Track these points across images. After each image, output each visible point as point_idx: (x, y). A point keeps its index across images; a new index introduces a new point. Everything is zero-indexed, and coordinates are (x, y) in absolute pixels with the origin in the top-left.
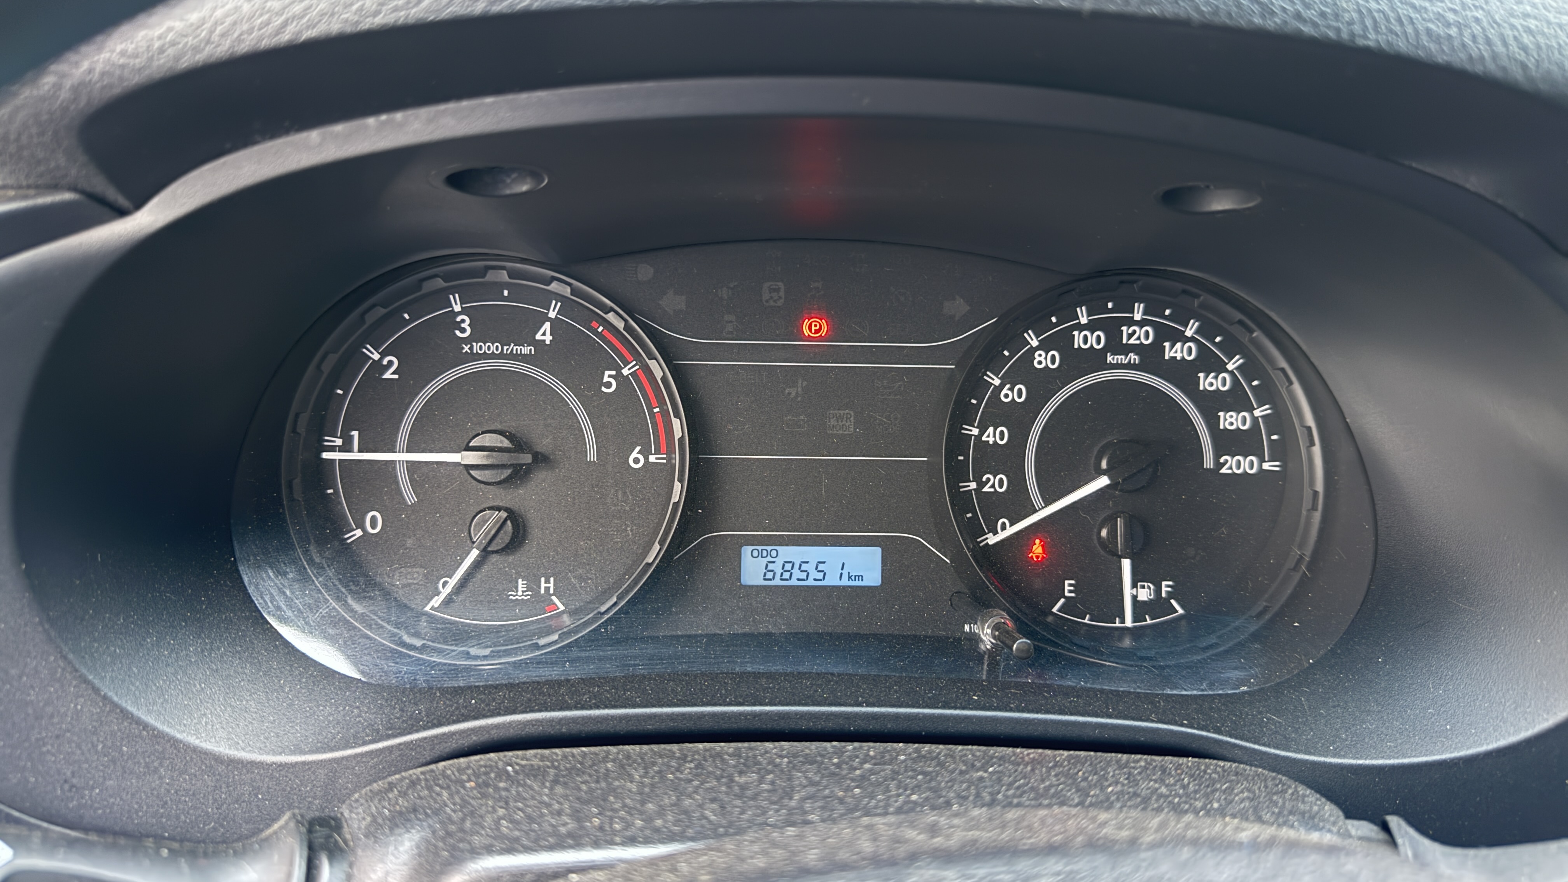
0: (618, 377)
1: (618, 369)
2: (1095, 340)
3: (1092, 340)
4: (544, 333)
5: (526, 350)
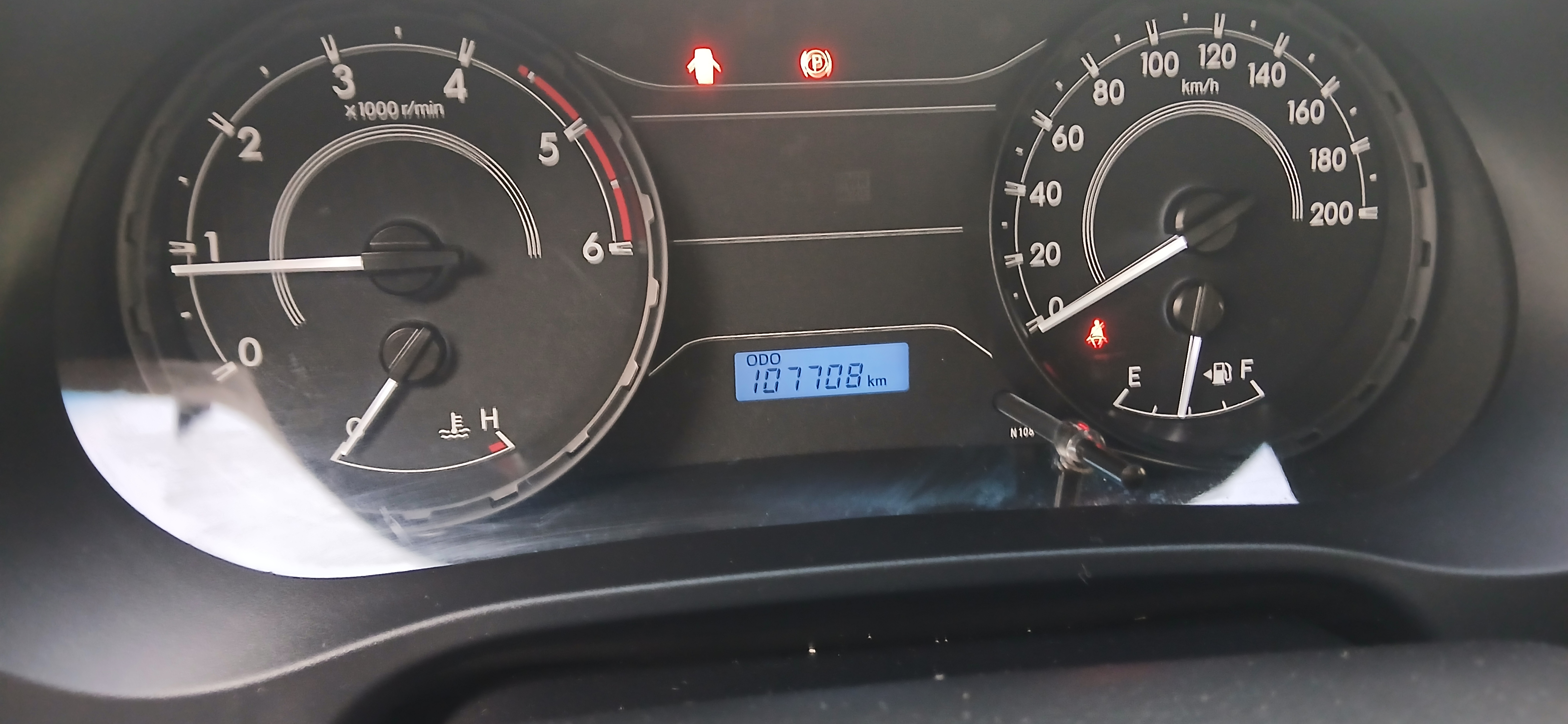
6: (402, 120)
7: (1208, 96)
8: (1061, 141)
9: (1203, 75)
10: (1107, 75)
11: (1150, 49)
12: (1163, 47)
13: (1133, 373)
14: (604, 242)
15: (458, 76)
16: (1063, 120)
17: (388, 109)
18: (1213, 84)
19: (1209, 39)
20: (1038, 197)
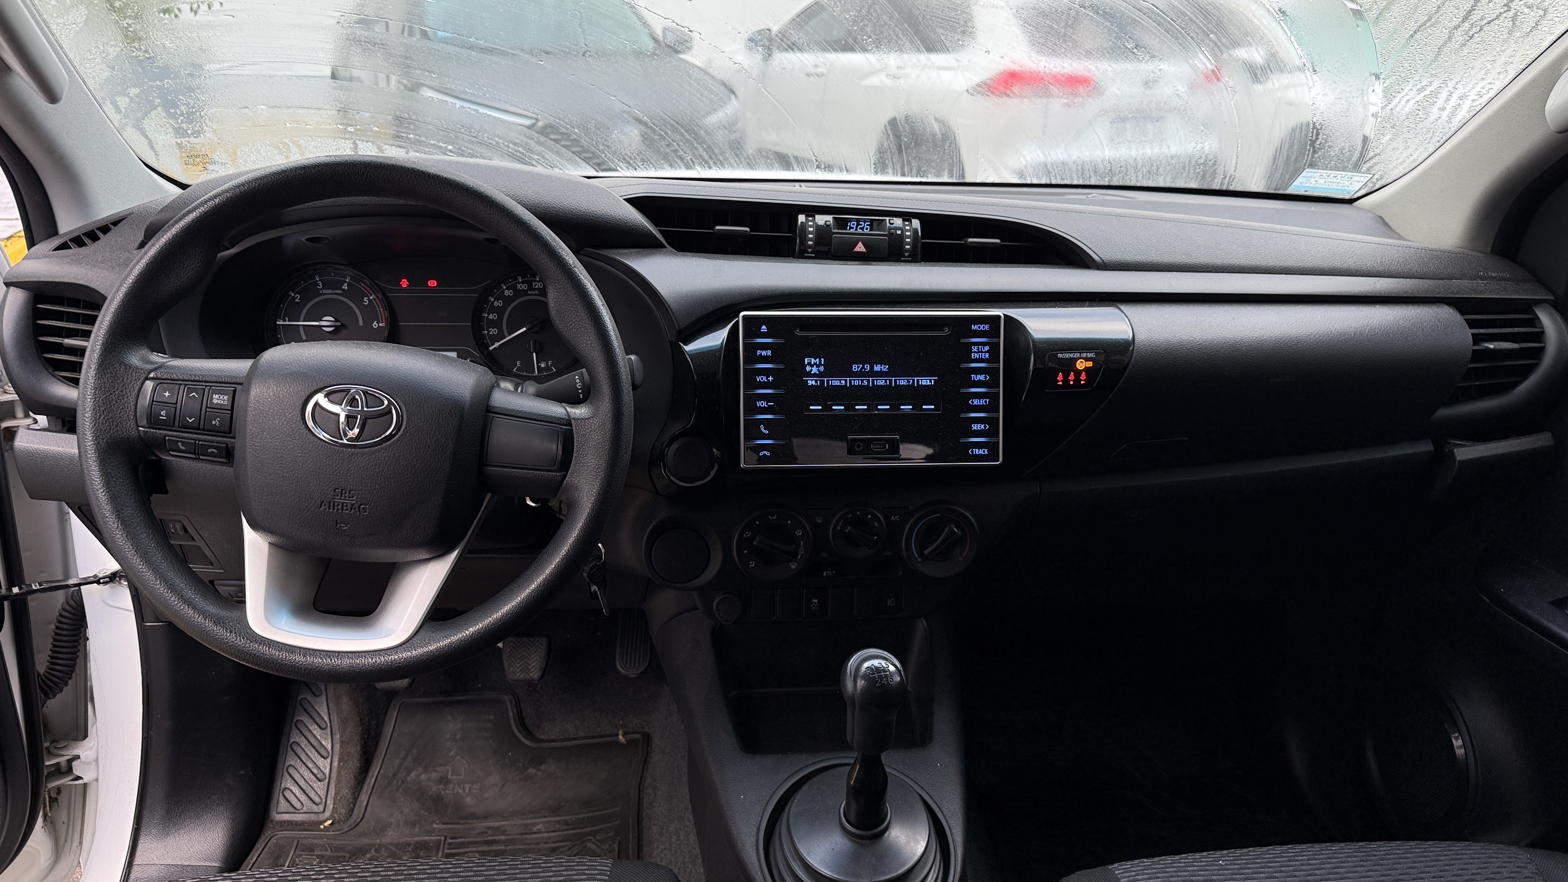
0: (369, 300)
1: (369, 297)
2: (524, 287)
3: (523, 287)
4: (345, 287)
5: (340, 292)
6: (332, 294)
7: (536, 295)
8: (496, 304)
9: (535, 289)
10: (508, 289)
11: (519, 283)
12: (523, 283)
13: (518, 363)
14: (378, 323)
15: (346, 284)
16: (497, 299)
17: (329, 291)
18: (537, 292)
19: (536, 281)
20: (491, 317)
